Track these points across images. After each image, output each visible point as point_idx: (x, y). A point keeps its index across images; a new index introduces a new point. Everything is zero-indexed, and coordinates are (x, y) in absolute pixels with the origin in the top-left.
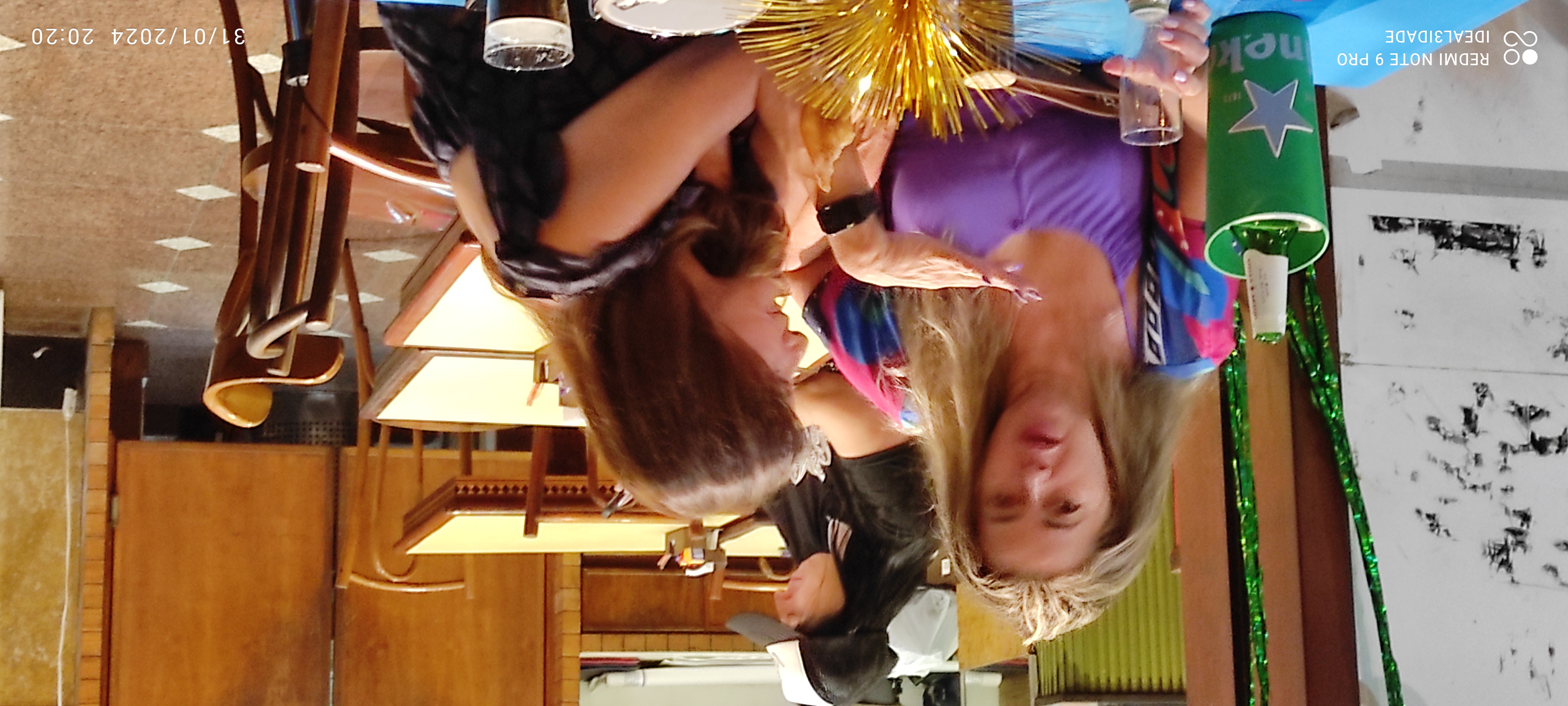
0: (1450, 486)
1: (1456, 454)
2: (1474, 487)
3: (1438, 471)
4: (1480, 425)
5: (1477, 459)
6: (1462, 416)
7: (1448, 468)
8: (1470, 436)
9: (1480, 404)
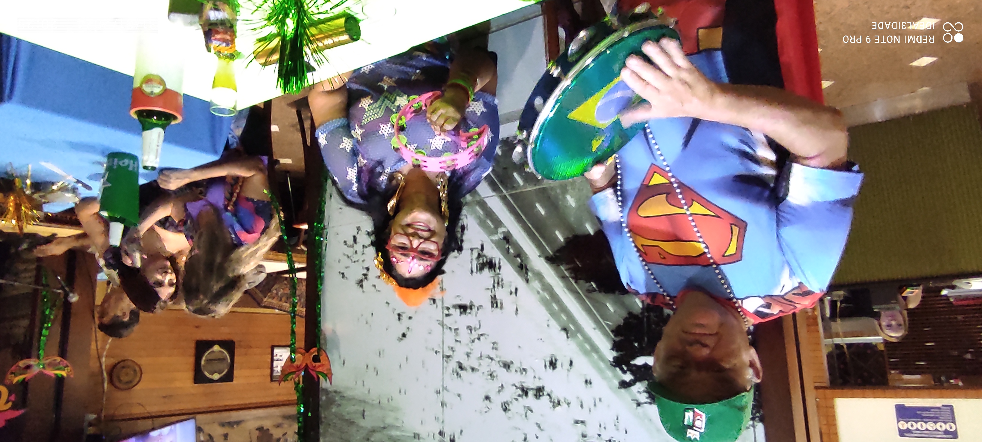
0: (348, 262)
1: (350, 252)
2: (355, 262)
3: (346, 257)
4: (358, 240)
5: (356, 252)
6: (352, 238)
7: (348, 257)
8: (355, 245)
9: (358, 233)
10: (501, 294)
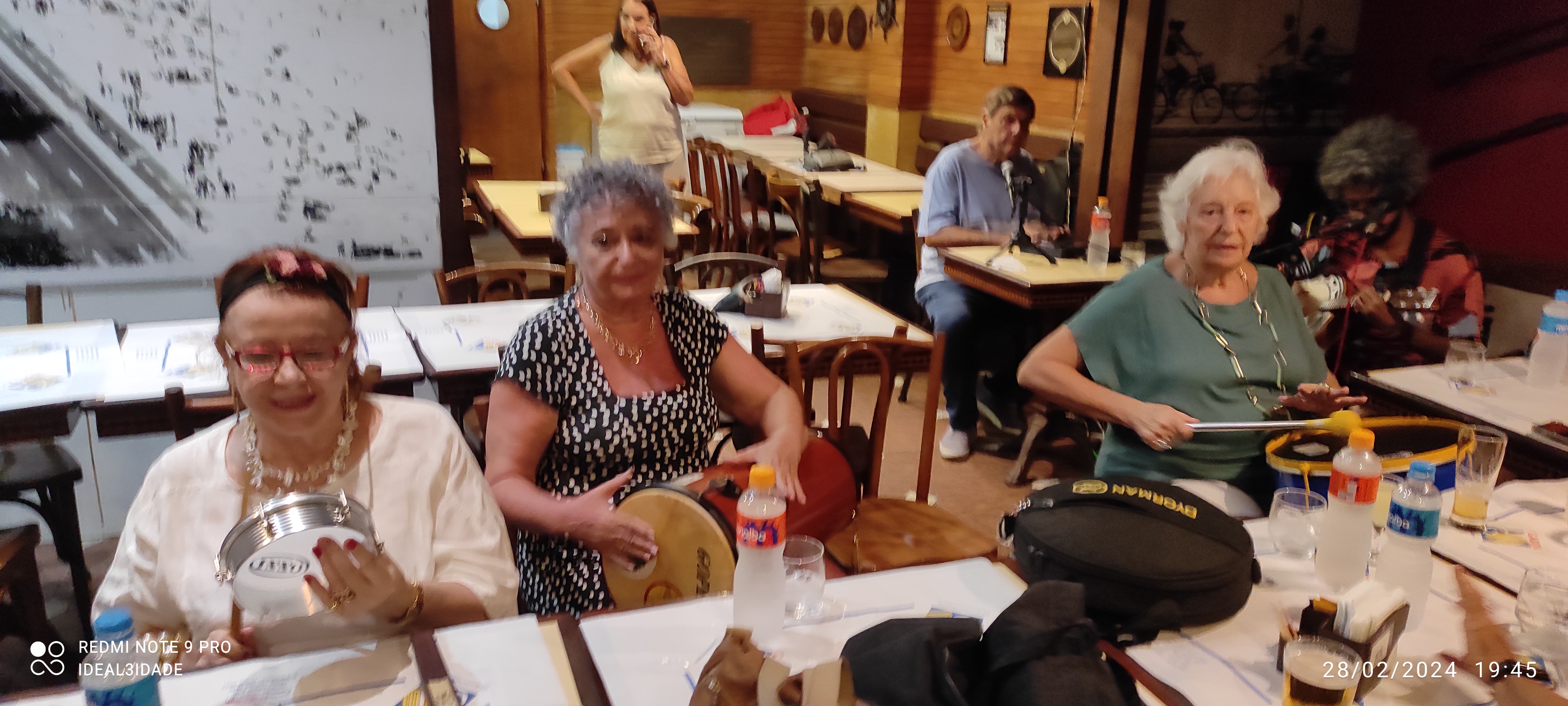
0: (385, 149)
1: (383, 163)
2: (374, 150)
3: (391, 156)
4: (371, 176)
5: (372, 161)
6: (380, 179)
7: (387, 157)
8: (376, 171)
9: (371, 185)
10: (128, 89)
